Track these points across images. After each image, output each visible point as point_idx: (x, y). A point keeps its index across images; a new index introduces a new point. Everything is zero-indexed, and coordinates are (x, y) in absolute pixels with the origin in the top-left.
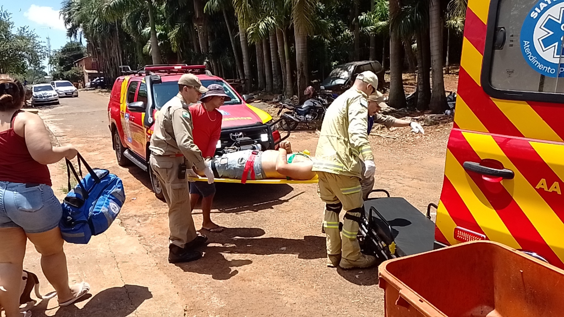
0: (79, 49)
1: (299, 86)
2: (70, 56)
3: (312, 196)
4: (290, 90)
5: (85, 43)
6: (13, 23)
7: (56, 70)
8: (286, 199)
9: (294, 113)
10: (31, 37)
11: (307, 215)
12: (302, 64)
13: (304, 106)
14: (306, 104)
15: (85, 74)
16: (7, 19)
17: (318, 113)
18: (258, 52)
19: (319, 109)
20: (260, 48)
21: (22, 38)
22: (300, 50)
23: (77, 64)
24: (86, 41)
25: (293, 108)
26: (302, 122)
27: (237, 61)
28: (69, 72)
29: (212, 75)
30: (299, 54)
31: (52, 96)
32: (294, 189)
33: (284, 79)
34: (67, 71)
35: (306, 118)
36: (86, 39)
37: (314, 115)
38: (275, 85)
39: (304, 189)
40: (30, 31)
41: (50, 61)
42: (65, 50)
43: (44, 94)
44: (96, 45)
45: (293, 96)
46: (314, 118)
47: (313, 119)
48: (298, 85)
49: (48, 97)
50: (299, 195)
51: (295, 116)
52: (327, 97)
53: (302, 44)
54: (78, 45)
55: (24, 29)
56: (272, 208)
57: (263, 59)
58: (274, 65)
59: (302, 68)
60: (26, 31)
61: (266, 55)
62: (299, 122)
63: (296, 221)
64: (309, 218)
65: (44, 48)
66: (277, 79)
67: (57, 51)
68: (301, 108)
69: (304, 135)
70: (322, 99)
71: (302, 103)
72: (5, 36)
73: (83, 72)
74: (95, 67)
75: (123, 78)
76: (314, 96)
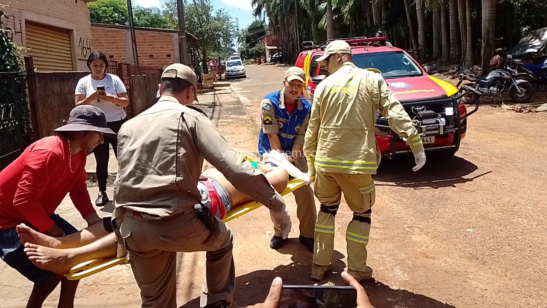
0: (262, 27)
1: (484, 56)
2: (255, 34)
3: (501, 177)
4: (469, 60)
5: (267, 22)
6: (212, 7)
7: (242, 47)
8: (470, 178)
9: (476, 85)
10: (227, 18)
11: (496, 197)
12: (489, 31)
13: (489, 77)
14: (492, 75)
15: (266, 50)
16: (208, 3)
17: (505, 84)
18: (435, 20)
19: (506, 81)
20: (437, 16)
21: (219, 19)
22: (487, 15)
23: (260, 41)
24: (269, 19)
25: (476, 79)
26: (486, 95)
27: (411, 30)
28: (254, 48)
29: (392, 47)
30: (486, 20)
31: (240, 70)
32: (478, 168)
33: (464, 48)
34: (252, 47)
35: (491, 91)
36: (268, 18)
37: (500, 87)
38: (452, 55)
39: (490, 168)
40: (225, 13)
41: (239, 39)
42: (251, 29)
43: (234, 69)
44: (277, 22)
45: (473, 67)
46: (500, 90)
47: (498, 92)
48: (482, 54)
49: (238, 71)
50: (485, 175)
51: (477, 89)
52: (517, 67)
53: (490, 9)
54: (262, 24)
55: (221, 11)
56: (455, 186)
57: (440, 28)
58: (452, 33)
59: (488, 36)
60: (222, 13)
61: (444, 23)
62: (481, 95)
63: (483, 202)
64: (499, 200)
65: (236, 27)
66: (455, 48)
67: (245, 30)
68: (485, 79)
69: (487, 109)
70: (511, 70)
71: (486, 73)
72: (206, 18)
73: (265, 48)
74: (276, 43)
75: (306, 53)
76: (502, 66)
